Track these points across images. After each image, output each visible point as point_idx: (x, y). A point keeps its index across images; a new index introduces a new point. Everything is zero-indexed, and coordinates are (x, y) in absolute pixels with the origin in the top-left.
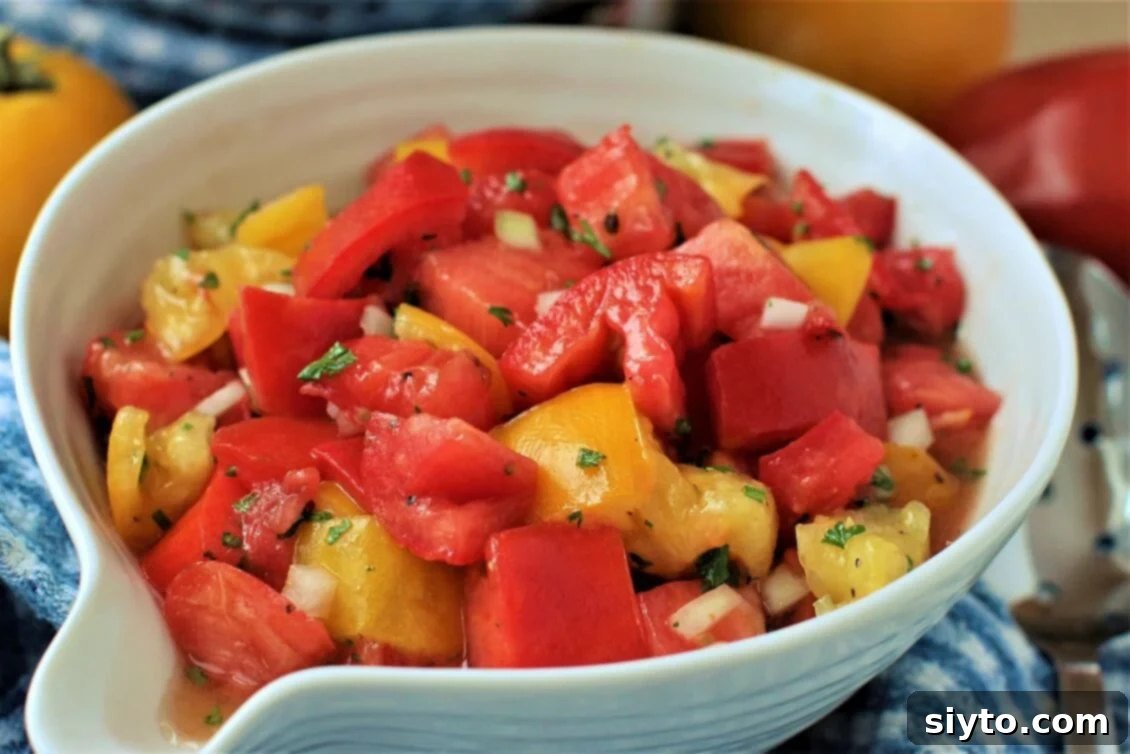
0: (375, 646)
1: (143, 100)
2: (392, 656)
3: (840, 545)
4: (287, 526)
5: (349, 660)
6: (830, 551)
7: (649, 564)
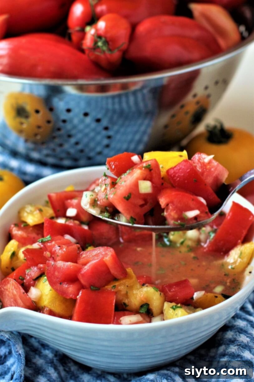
0: (48, 309)
1: (27, 183)
2: (51, 313)
3: (174, 309)
4: (34, 278)
5: (42, 312)
6: (171, 310)
7: (128, 306)
